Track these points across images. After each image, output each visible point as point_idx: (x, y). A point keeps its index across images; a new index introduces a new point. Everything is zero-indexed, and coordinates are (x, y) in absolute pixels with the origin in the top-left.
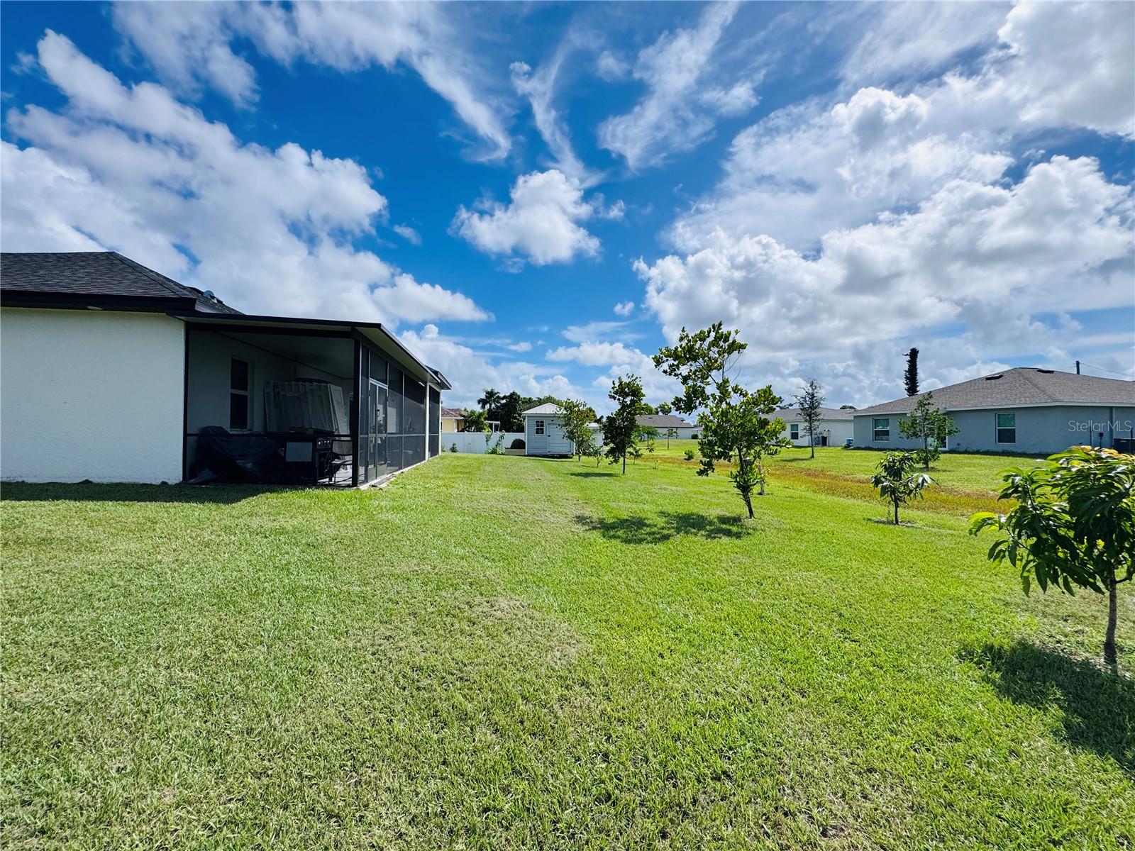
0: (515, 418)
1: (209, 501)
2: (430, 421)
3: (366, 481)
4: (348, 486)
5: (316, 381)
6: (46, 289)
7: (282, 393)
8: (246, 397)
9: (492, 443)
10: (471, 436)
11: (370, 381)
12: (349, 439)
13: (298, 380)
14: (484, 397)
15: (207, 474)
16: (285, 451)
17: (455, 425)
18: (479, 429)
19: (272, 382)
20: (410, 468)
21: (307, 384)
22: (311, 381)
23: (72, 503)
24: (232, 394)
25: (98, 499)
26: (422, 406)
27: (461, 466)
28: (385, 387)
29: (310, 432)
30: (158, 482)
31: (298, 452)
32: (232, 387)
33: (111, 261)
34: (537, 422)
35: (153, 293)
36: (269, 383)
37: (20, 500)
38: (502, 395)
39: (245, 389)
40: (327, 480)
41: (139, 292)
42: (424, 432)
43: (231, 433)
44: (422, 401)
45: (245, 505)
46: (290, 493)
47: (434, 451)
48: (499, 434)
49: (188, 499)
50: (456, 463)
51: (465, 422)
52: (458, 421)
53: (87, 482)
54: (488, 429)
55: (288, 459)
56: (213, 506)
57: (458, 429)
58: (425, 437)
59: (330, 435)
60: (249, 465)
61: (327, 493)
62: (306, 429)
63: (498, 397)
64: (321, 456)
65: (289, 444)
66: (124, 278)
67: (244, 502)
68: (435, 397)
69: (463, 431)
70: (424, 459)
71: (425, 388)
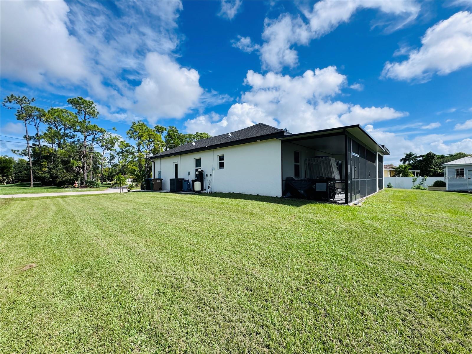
0: (432, 168)
1: (291, 205)
2: (379, 172)
3: (351, 201)
4: (343, 203)
5: (324, 157)
6: (248, 137)
7: (311, 163)
8: (299, 165)
9: (417, 183)
10: (400, 179)
11: (352, 154)
12: (340, 181)
13: (317, 157)
14: (404, 157)
15: (289, 194)
16: (315, 187)
17: (389, 173)
18: (406, 175)
19: (307, 159)
20: (370, 195)
21: (321, 158)
22: (322, 157)
23: (256, 202)
24: (295, 165)
25: (261, 201)
26: (375, 164)
27: (402, 196)
28: (358, 156)
29: (325, 178)
30: (275, 196)
31: (321, 187)
32: (295, 162)
33: (261, 126)
34: (456, 170)
35: (273, 132)
36: (306, 159)
37: (245, 199)
38: (418, 155)
39: (299, 163)
40: (332, 199)
41: (269, 133)
42: (376, 178)
43: (295, 179)
44: (374, 162)
45: (304, 208)
46: (318, 204)
47: (381, 187)
48: (421, 178)
49: (285, 203)
50: (396, 194)
51: (396, 171)
52: (391, 171)
53: (258, 195)
54: (412, 175)
55: (317, 190)
56: (293, 207)
57: (391, 175)
58: (376, 180)
59: (334, 179)
60: (302, 192)
61: (334, 206)
62: (324, 177)
63: (416, 157)
64: (330, 189)
65: (317, 184)
66: (264, 129)
67: (302, 207)
68: (381, 159)
69: (394, 176)
70: (376, 191)
71: (376, 155)
